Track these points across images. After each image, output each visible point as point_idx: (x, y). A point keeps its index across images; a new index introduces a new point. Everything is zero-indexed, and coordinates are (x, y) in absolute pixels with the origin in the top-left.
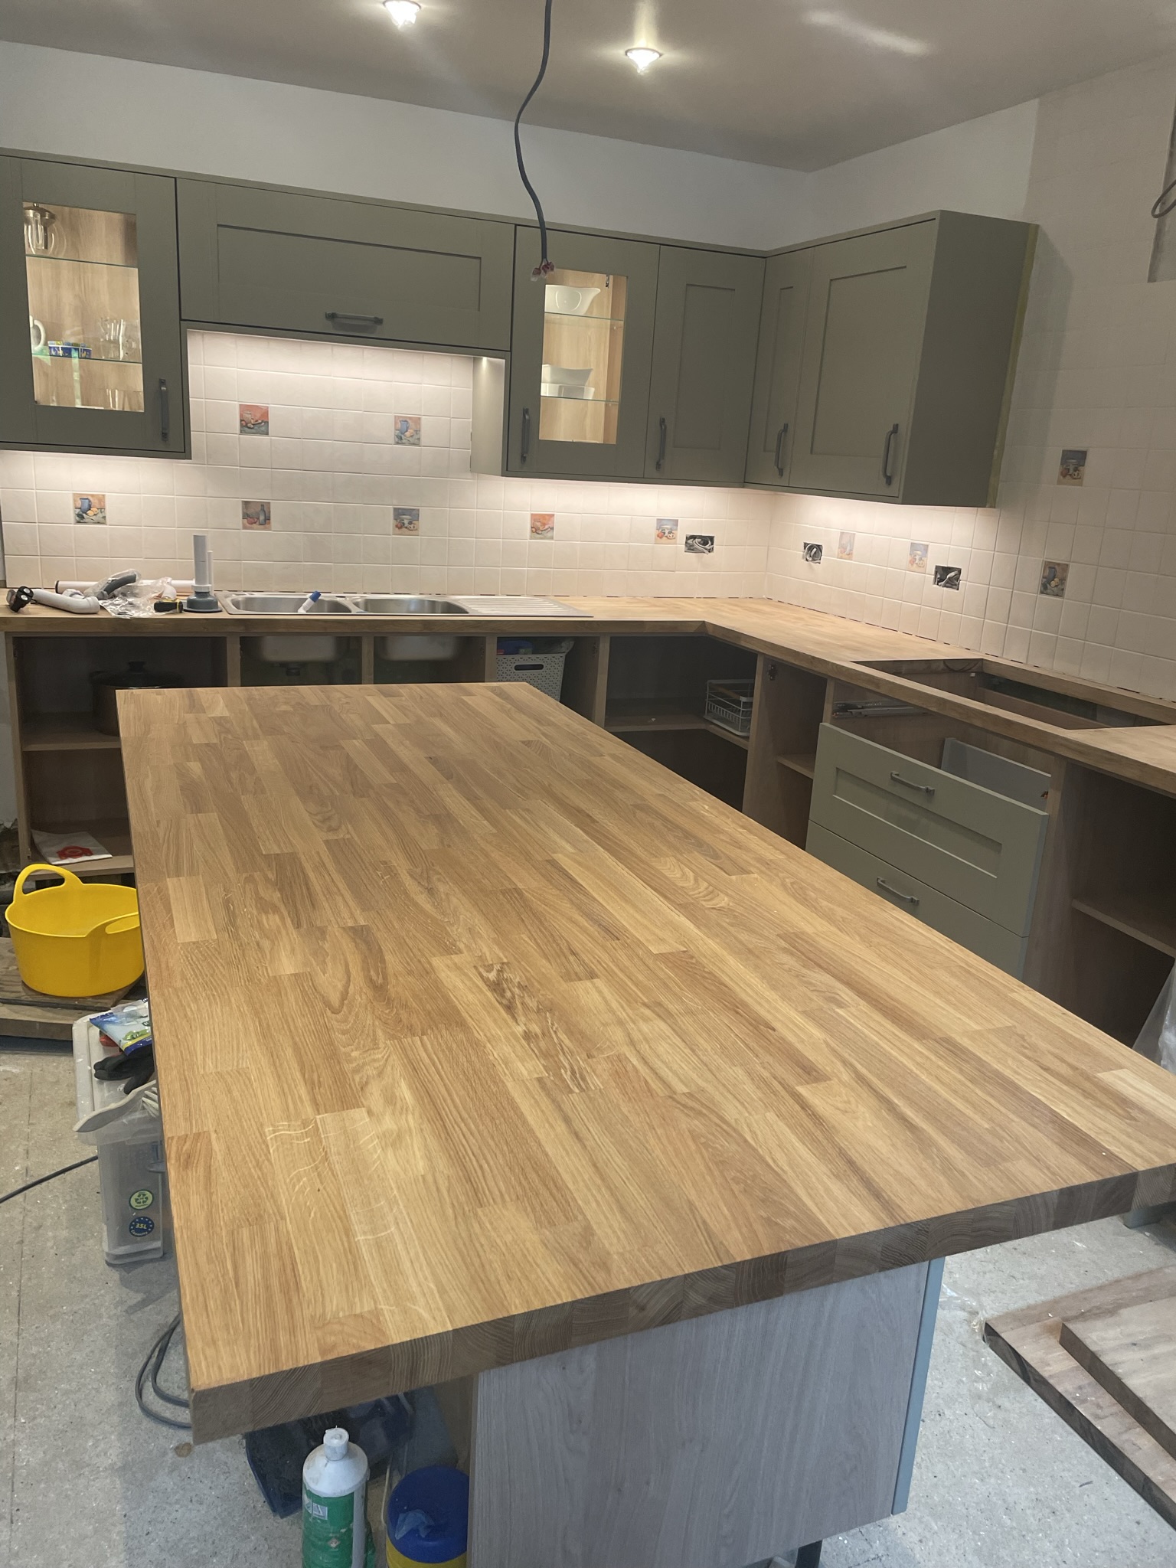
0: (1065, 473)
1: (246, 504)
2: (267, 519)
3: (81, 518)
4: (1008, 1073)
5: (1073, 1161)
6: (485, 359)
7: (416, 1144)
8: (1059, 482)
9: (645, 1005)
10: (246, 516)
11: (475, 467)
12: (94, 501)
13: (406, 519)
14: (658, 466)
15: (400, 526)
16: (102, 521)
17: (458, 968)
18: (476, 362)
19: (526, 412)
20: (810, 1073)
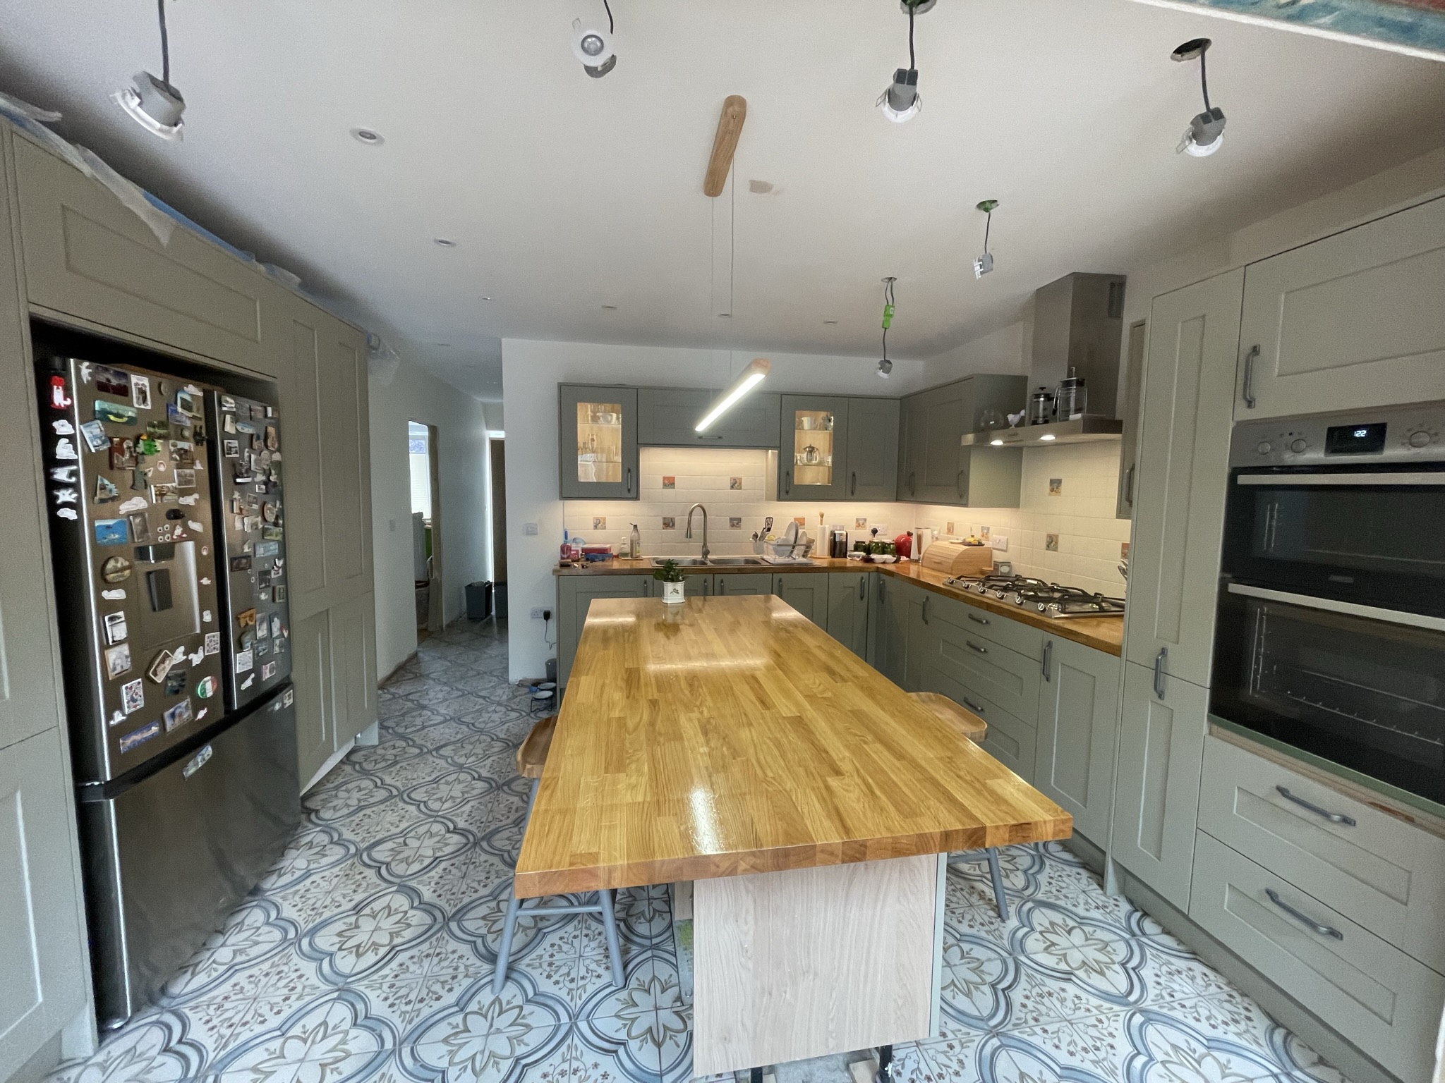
0: (1052, 490)
1: (664, 518)
2: (674, 525)
3: (596, 527)
4: (938, 777)
5: (953, 820)
6: (770, 451)
7: (641, 790)
8: (1050, 495)
9: (769, 738)
10: (664, 524)
11: (768, 499)
12: (602, 520)
13: (735, 522)
14: (853, 493)
15: (733, 525)
16: (605, 528)
17: (690, 720)
18: (767, 452)
19: (788, 474)
20: (838, 773)
